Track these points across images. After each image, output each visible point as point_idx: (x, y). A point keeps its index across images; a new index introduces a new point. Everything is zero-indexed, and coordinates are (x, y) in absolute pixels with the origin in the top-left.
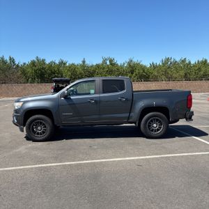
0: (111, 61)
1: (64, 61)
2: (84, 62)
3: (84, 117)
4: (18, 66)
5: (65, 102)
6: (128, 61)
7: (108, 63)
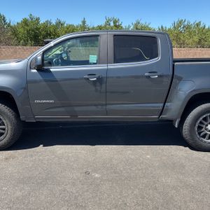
0: (115, 22)
1: (62, 21)
2: (84, 22)
3: (77, 109)
4: (9, 25)
5: (39, 77)
6: (134, 22)
7: (112, 24)
